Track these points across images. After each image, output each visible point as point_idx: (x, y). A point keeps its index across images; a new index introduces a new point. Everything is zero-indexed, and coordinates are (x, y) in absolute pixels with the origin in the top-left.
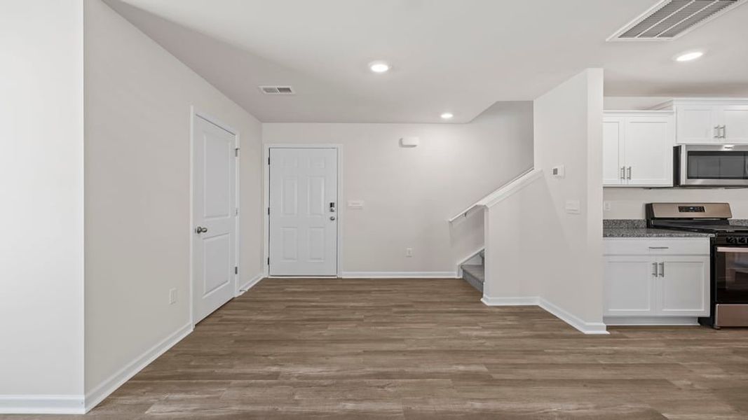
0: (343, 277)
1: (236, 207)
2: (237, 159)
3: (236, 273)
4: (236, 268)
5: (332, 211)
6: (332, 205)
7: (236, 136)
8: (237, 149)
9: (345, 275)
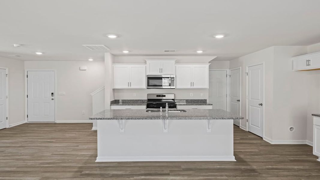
0: (57, 122)
1: (7, 95)
2: (7, 78)
3: (7, 119)
4: (7, 118)
5: (52, 96)
6: (52, 94)
7: (7, 70)
8: (7, 74)
9: (57, 121)
